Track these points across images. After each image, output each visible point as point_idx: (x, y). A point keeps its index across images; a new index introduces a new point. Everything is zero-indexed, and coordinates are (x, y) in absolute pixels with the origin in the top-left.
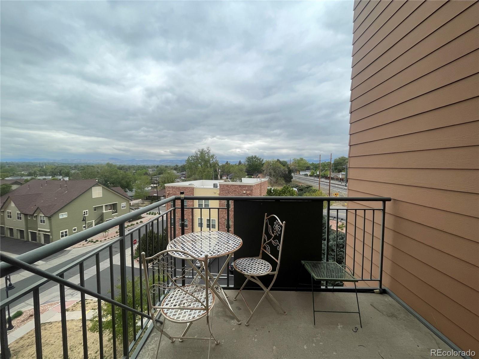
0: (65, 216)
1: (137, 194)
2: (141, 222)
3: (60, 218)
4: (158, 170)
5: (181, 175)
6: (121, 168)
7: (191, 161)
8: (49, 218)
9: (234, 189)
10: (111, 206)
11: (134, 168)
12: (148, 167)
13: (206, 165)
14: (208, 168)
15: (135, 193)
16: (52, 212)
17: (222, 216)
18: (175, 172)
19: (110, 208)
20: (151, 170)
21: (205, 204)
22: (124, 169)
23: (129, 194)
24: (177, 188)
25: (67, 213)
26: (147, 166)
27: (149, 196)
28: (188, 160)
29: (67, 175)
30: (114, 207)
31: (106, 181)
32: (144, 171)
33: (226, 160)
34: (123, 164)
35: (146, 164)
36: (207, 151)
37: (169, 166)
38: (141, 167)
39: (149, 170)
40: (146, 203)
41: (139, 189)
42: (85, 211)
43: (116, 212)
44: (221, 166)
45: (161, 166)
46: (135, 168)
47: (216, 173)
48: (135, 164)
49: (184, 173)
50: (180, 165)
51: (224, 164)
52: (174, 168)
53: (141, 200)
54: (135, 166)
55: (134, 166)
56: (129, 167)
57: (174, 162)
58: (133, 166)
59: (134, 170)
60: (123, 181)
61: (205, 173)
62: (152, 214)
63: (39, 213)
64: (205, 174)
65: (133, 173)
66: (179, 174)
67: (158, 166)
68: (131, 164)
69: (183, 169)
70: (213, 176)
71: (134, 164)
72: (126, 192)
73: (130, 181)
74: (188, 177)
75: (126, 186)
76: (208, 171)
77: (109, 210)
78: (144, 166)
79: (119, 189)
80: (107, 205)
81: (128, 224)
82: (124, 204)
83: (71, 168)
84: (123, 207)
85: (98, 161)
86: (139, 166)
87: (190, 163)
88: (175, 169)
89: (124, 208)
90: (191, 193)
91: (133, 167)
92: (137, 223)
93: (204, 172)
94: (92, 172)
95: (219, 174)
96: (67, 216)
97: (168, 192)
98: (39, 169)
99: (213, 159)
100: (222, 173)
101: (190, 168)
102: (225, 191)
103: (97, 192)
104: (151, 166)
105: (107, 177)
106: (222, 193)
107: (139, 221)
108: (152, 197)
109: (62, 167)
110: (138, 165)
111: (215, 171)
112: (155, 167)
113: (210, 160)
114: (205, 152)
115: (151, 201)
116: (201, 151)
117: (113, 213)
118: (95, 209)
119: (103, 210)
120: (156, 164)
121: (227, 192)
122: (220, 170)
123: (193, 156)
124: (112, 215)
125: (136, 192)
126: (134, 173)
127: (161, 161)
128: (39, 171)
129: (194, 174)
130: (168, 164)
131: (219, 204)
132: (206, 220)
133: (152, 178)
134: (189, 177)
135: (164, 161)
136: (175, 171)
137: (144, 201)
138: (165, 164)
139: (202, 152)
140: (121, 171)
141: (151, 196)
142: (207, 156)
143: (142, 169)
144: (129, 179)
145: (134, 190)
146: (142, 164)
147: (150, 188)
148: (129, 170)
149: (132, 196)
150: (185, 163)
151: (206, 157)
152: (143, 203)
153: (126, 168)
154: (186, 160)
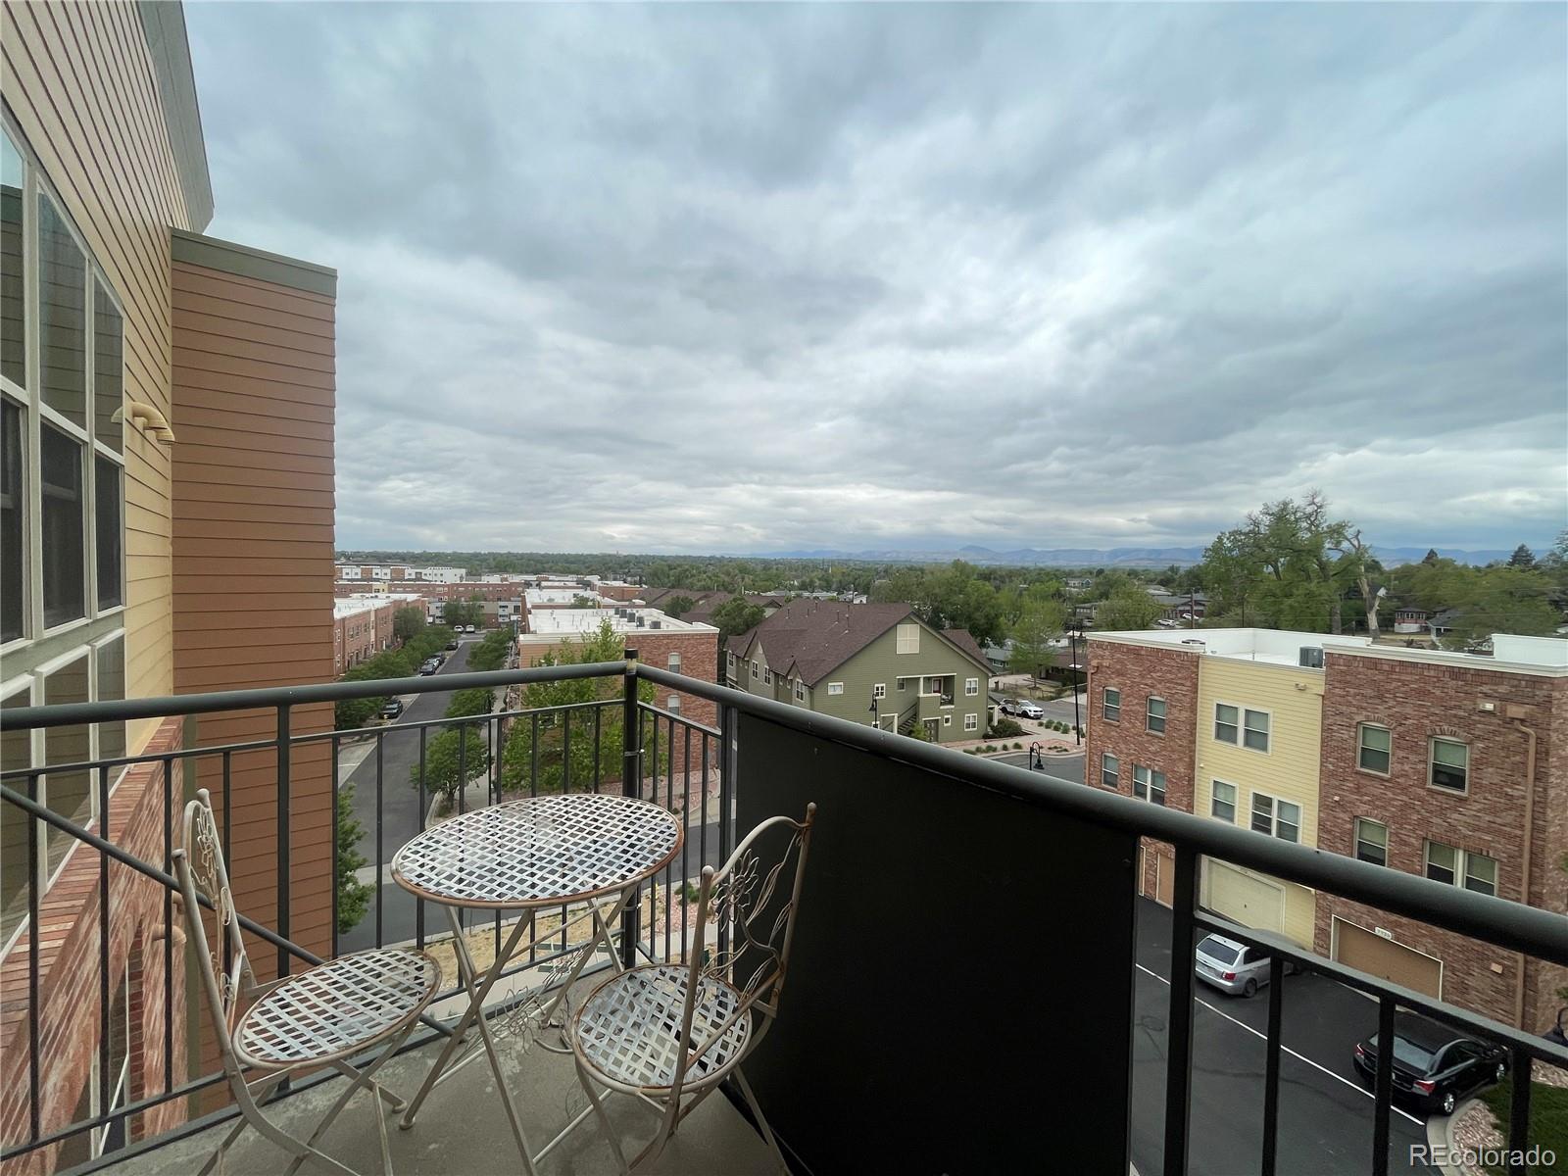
0: (839, 691)
1: (1020, 657)
2: (1017, 746)
3: (830, 693)
4: (1100, 583)
5: (1183, 605)
6: (987, 576)
7: (1230, 550)
8: (811, 688)
9: (1412, 682)
10: (940, 681)
11: (1025, 574)
12: (1070, 574)
13: (1299, 569)
14: (1308, 578)
15: (1011, 653)
16: (818, 676)
17: (1337, 798)
18: (1162, 591)
19: (937, 689)
20: (1076, 582)
21: (1247, 732)
22: (995, 579)
23: (994, 652)
24: (1128, 649)
25: (842, 683)
26: (1067, 569)
27: (1057, 668)
28: (1218, 547)
29: (865, 590)
30: (946, 684)
31: (936, 611)
32: (1053, 585)
33: (1430, 547)
34: (995, 563)
35: (1063, 563)
36: (1309, 510)
37: (1144, 571)
38: (1047, 574)
39: (1071, 583)
40: (1044, 688)
41: (1026, 641)
42: (880, 685)
43: (951, 702)
44: (1390, 573)
45: (1115, 570)
46: (1027, 576)
47: (1359, 602)
48: (1029, 563)
49: (1199, 596)
50: (1185, 565)
51: (1416, 561)
52: (1159, 578)
53: (1030, 676)
54: (1032, 568)
55: (1027, 569)
56: (1010, 571)
57: (1162, 557)
58: (1023, 568)
59: (1025, 583)
60: (977, 615)
61: (1290, 601)
62: (1056, 729)
63: (795, 677)
64: (1291, 607)
65: (1018, 592)
66: (1177, 600)
67: (1100, 572)
68: (1018, 563)
69: (1195, 580)
70: (1338, 618)
71: (1026, 565)
72: (982, 645)
73: (997, 616)
74: (1213, 614)
75: (986, 631)
76: (1310, 595)
77: (934, 692)
78: (1057, 570)
79: (964, 636)
80: (929, 678)
81: (979, 745)
82: (972, 682)
83: (878, 573)
84: (969, 691)
85: (935, 556)
86: (1041, 569)
87: (1224, 561)
88: (1165, 582)
89: (972, 694)
90: (1184, 673)
91: (1022, 573)
92: (1005, 748)
93: (1289, 595)
94: (906, 586)
95: (1376, 607)
96: (842, 692)
97: (1094, 663)
98: (820, 574)
99: (1339, 543)
100: (1395, 603)
101: (1223, 579)
102: (1358, 687)
103: (908, 639)
104: (1079, 569)
105: (939, 599)
106: (1342, 692)
107: (1010, 742)
108: (1066, 673)
109: (860, 570)
110: (1041, 565)
111: (1353, 592)
112: (1091, 573)
113: (1320, 546)
114: (1299, 515)
115: (1059, 684)
116: (1275, 510)
117: (942, 704)
118: (902, 684)
119: (918, 691)
120: (1096, 563)
121: (1369, 692)
122: (1382, 592)
123: (1241, 533)
124: (942, 707)
125: (1015, 648)
126: (1021, 591)
127: (1114, 554)
128: (819, 579)
129: (1241, 603)
130: (1140, 565)
131: (1323, 742)
132: (1251, 796)
133: (1076, 608)
134: (1219, 614)
135: (1126, 552)
136: (1163, 588)
137: (1038, 681)
138: (1126, 564)
139: (1282, 516)
140: (987, 583)
141: (1063, 669)
142: (1309, 530)
143: (1047, 579)
144: (996, 609)
145: (1009, 642)
146: (1050, 563)
147: (1064, 642)
148: (1007, 580)
149: (1004, 662)
150: (1201, 561)
151: (1300, 534)
152: (1035, 688)
153: (1001, 576)
154: (1207, 550)
